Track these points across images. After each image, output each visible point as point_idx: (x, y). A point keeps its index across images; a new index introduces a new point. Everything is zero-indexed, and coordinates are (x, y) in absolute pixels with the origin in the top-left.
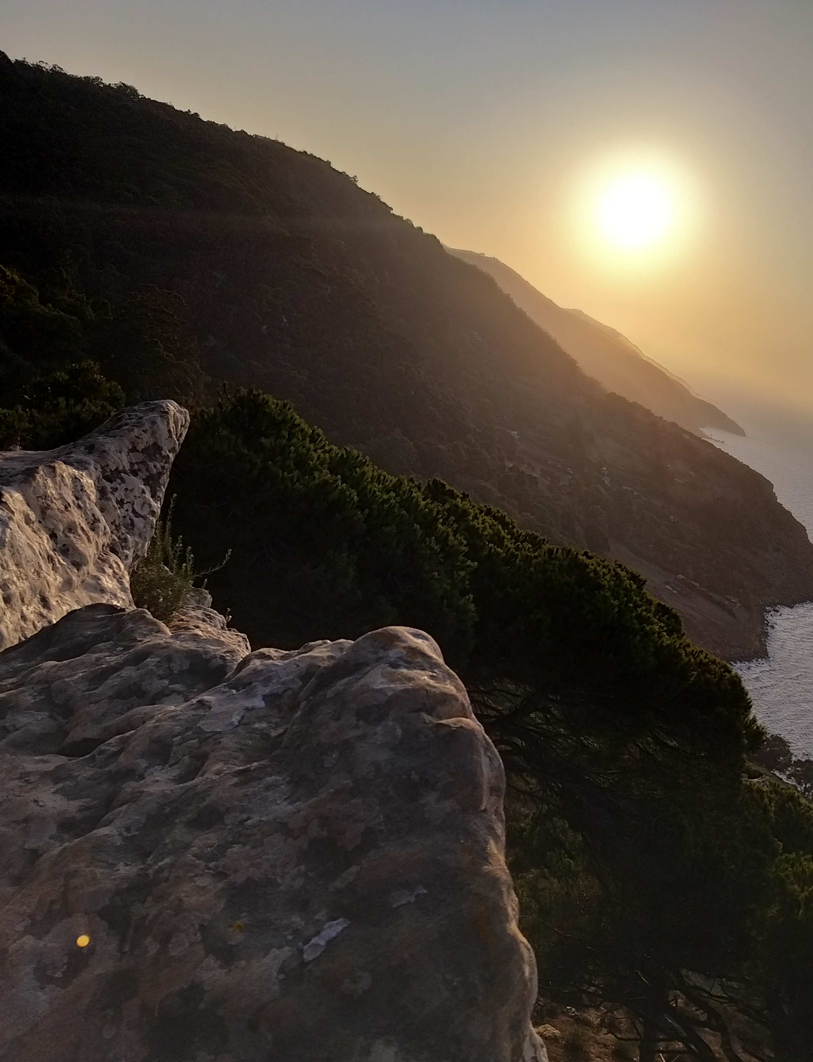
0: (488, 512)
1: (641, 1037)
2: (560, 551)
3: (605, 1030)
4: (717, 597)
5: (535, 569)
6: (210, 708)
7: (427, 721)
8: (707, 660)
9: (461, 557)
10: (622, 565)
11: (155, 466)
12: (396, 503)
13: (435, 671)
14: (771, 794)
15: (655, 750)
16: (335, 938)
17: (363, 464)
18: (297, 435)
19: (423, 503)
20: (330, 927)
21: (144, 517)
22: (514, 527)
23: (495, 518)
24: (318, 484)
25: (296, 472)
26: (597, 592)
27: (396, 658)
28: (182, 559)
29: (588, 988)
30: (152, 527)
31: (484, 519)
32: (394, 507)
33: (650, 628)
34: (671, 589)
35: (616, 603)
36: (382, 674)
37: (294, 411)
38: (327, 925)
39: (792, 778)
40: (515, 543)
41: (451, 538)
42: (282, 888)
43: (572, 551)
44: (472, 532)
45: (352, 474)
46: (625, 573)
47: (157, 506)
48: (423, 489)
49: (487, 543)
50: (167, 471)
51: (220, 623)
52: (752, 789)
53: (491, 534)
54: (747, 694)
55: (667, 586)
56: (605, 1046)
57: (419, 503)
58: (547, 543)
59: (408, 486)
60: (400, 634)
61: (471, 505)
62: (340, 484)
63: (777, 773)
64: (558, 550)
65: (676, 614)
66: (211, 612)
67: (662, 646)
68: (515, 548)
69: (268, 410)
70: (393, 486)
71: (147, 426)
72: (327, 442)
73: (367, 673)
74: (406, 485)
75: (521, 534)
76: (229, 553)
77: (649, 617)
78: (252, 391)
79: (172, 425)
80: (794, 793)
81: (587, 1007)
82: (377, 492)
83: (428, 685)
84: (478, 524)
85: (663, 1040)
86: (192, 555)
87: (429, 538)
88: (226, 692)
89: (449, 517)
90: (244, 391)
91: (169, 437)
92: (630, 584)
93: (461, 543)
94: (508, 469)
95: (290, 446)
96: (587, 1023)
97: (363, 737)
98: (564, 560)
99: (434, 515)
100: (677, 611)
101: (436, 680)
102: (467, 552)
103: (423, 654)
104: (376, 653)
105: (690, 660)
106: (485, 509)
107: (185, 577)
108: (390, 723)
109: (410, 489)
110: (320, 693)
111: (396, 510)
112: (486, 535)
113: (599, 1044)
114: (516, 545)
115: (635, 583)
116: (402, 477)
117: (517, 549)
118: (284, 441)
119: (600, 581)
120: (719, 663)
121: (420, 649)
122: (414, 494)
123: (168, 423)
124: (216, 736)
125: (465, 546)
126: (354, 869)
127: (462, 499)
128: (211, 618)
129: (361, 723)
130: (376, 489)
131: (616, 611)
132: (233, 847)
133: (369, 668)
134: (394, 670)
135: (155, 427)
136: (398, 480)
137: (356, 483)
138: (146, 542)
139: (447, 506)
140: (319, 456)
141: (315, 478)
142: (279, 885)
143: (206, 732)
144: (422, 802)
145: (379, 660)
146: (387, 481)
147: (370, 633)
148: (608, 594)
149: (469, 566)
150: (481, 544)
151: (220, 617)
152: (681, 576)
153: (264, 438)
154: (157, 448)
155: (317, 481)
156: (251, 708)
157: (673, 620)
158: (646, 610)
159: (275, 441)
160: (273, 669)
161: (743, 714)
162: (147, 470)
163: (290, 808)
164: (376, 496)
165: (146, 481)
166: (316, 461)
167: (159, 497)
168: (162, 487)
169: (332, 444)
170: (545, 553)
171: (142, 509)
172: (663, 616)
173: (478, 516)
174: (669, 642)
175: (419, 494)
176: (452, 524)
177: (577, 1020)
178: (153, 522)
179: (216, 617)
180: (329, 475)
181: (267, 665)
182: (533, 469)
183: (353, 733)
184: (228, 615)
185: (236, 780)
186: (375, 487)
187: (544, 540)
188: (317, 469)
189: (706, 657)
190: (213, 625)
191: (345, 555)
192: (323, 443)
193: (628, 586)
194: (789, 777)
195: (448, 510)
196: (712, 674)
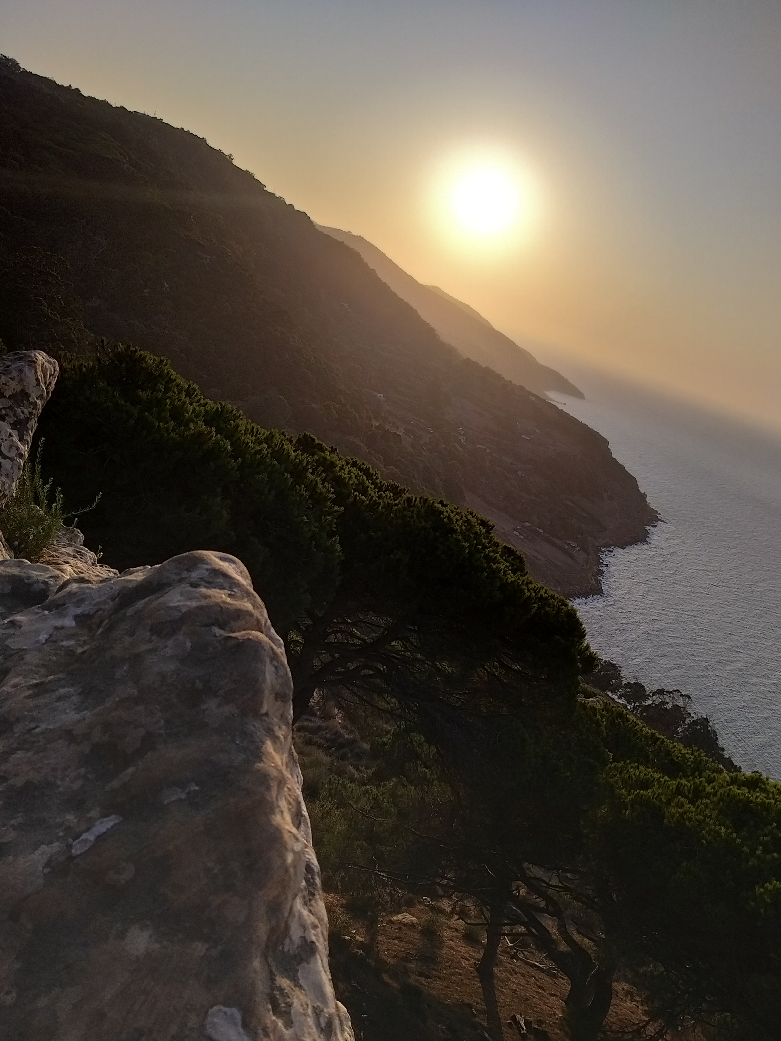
0: (354, 464)
1: (487, 921)
2: (418, 499)
3: (456, 917)
4: (558, 542)
5: (395, 515)
6: (20, 627)
7: (218, 635)
8: (546, 595)
9: (329, 504)
10: (473, 513)
11: (22, 412)
12: (268, 453)
13: (235, 590)
14: (603, 711)
15: (500, 673)
16: (104, 833)
17: (237, 418)
18: (172, 389)
19: (294, 454)
20: (102, 823)
21: (12, 459)
22: (377, 478)
23: (361, 469)
24: (193, 434)
25: (171, 423)
26: (450, 535)
27: (198, 579)
28: (51, 498)
29: (441, 881)
30: (20, 469)
31: (350, 470)
32: (265, 458)
33: (496, 567)
34: (519, 534)
35: (467, 544)
36: (181, 593)
37: (170, 367)
38: (98, 822)
39: (623, 698)
40: (378, 492)
41: (320, 486)
42: (61, 789)
43: (429, 500)
44: (338, 482)
45: (226, 426)
46: (476, 519)
47: (25, 449)
48: (294, 442)
49: (353, 491)
50: (34, 416)
51: (91, 559)
52: (586, 707)
53: (356, 484)
54: (581, 625)
55: (515, 532)
56: (457, 930)
57: (290, 454)
58: (407, 492)
59: (279, 439)
60: (205, 558)
61: (338, 458)
62: (215, 434)
63: (609, 694)
64: (416, 498)
65: (520, 556)
66: (82, 549)
67: (507, 583)
68: (377, 497)
69: (144, 365)
70: (265, 439)
71: (15, 374)
72: (203, 397)
73: (166, 593)
74: (278, 438)
75: (384, 484)
76: (99, 496)
77: (496, 557)
78: (130, 347)
79: (40, 373)
80: (623, 711)
81: (441, 897)
82: (250, 444)
83: (225, 603)
84: (345, 474)
85: (507, 924)
86: (62, 496)
87: (300, 486)
88: (39, 613)
89: (317, 467)
90: (121, 347)
91: (37, 385)
92: (480, 529)
93: (329, 491)
94: (375, 428)
95: (166, 399)
96: (442, 911)
97: (153, 651)
98: (422, 507)
99: (304, 465)
100: (522, 553)
101: (234, 598)
102: (333, 499)
103: (225, 575)
104: (179, 574)
105: (531, 594)
106: (351, 462)
107: (55, 516)
108: (181, 638)
109: (281, 442)
110: (122, 611)
111: (268, 460)
112: (352, 485)
113: (451, 928)
114: (379, 494)
115: (484, 528)
116: (274, 430)
117: (380, 497)
118: (160, 395)
119: (453, 526)
120: (557, 598)
121: (223, 571)
122: (285, 447)
123: (36, 372)
124: (21, 653)
125: (332, 493)
126: (130, 770)
127: (331, 452)
128: (82, 555)
129: (154, 637)
130: (249, 440)
131: (467, 552)
132: (16, 753)
133: (171, 588)
134: (194, 589)
135: (23, 375)
136: (270, 434)
137: (231, 435)
138: (13, 482)
139: (316, 457)
140: (195, 409)
141: (190, 429)
142: (58, 787)
143: (12, 649)
144: (203, 707)
145: (181, 581)
146: (260, 434)
147: (176, 556)
148: (460, 537)
149: (336, 511)
150: (347, 492)
151: (91, 554)
152: (527, 524)
153: (140, 390)
154: (24, 395)
155: (192, 432)
156: (59, 627)
157: (518, 561)
158: (493, 551)
159: (152, 393)
160: (87, 591)
161: (578, 642)
162: (15, 415)
163: (78, 717)
164: (249, 447)
165: (14, 426)
166: (192, 413)
167: (27, 440)
168: (30, 432)
169: (207, 399)
170: (404, 501)
171: (9, 451)
172: (509, 557)
173: (344, 467)
174: (513, 579)
175: (290, 446)
176: (321, 474)
177: (433, 909)
178: (20, 464)
179: (87, 554)
180: (204, 427)
181: (81, 588)
182: (398, 428)
183: (144, 647)
184: (100, 552)
185: (31, 692)
186: (248, 438)
187: (404, 490)
188: (192, 421)
189: (546, 593)
190: (84, 561)
191: (219, 499)
192: (199, 397)
193: (478, 530)
194: (620, 698)
195: (317, 461)
196: (551, 608)
